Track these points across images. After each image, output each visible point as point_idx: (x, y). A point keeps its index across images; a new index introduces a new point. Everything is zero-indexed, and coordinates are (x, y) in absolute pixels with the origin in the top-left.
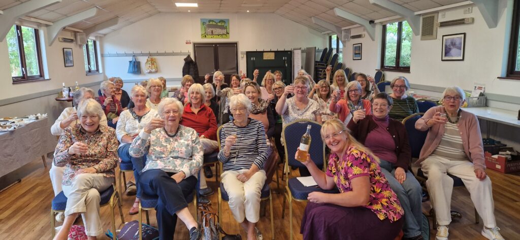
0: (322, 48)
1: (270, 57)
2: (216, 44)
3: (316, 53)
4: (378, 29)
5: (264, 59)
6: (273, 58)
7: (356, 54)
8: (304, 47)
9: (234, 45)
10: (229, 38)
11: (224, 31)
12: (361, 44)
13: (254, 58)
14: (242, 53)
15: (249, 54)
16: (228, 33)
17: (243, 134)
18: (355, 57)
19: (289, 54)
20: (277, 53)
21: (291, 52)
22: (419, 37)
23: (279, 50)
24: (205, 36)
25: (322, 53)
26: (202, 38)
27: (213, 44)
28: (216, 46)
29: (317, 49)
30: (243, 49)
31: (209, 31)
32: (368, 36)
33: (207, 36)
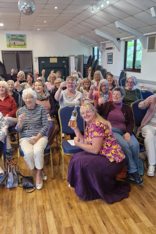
0: (88, 55)
1: (54, 61)
2: (17, 52)
3: (85, 59)
4: (123, 44)
5: (50, 62)
6: (56, 62)
7: (109, 60)
8: (76, 55)
9: (30, 53)
10: (26, 48)
11: (23, 43)
12: (112, 53)
13: (44, 62)
14: (36, 58)
15: (40, 59)
16: (25, 44)
17: (32, 114)
18: (109, 62)
19: (67, 59)
20: (59, 58)
21: (68, 57)
22: (147, 50)
23: (60, 56)
24: (10, 46)
25: (88, 59)
26: (7, 47)
27: (15, 51)
28: (17, 53)
29: (85, 56)
30: (36, 55)
31: (12, 42)
32: (116, 48)
33: (11, 46)
